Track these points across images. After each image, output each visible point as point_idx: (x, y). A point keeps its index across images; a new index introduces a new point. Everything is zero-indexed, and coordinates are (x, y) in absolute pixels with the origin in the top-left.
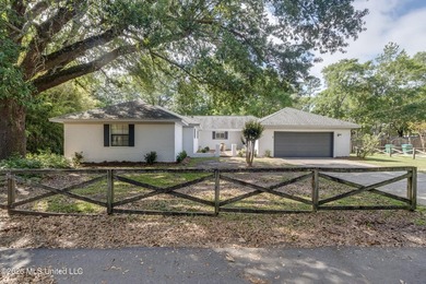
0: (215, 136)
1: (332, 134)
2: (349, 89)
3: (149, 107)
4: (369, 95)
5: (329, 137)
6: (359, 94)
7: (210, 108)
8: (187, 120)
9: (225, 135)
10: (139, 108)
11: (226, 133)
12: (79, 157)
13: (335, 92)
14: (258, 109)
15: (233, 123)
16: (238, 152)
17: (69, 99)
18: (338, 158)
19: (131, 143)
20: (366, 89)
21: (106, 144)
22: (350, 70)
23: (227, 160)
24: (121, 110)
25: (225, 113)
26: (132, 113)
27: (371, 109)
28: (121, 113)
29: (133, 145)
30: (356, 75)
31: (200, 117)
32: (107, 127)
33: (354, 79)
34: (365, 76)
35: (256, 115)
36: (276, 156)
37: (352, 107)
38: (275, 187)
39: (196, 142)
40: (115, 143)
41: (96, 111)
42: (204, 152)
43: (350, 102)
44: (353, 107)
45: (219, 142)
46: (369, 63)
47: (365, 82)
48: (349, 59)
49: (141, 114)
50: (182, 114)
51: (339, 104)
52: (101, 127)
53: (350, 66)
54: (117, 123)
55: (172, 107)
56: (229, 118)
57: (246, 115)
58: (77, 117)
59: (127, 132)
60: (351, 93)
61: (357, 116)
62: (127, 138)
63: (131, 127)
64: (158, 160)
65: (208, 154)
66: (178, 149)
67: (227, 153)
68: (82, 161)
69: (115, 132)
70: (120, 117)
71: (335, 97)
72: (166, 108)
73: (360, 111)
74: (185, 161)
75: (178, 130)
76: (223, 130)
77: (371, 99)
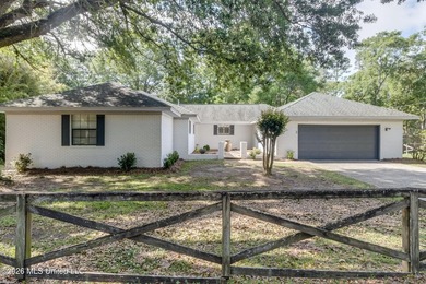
0: (217, 130)
1: (378, 127)
2: (389, 70)
3: (126, 91)
4: (414, 78)
5: (373, 133)
6: (403, 77)
7: (210, 95)
8: (179, 109)
9: (230, 130)
10: (112, 92)
11: (232, 127)
12: (25, 161)
13: (371, 74)
14: (274, 95)
15: (241, 114)
16: (248, 153)
17: (22, 82)
18: (386, 161)
19: (100, 141)
20: (411, 70)
21: (65, 142)
22: (391, 45)
23: (234, 164)
24: (88, 95)
25: (230, 101)
26: (102, 99)
27: (418, 95)
28: (87, 99)
29: (103, 144)
30: (399, 52)
31: (197, 106)
32: (66, 119)
33: (396, 57)
34: (410, 53)
35: (270, 103)
36: (301, 158)
37: (393, 93)
38: (336, 226)
39: (192, 139)
40: (77, 140)
41: (52, 97)
42: (202, 152)
43: (391, 86)
44: (395, 93)
45: (223, 139)
46: (416, 36)
47: (410, 61)
48: (389, 31)
49: (114, 99)
50: (175, 102)
51: (377, 89)
52: (58, 119)
53: (391, 41)
54: (81, 112)
55: (160, 93)
56: (236, 107)
57: (257, 103)
58: (24, 104)
59: (94, 125)
60: (392, 76)
61: (401, 104)
62: (94, 134)
63: (101, 119)
64: (138, 164)
65: (208, 156)
66: (167, 150)
67: (235, 154)
68: (30, 167)
69: (77, 125)
70: (85, 104)
71: (371, 80)
72: (153, 95)
73: (404, 98)
74: (176, 166)
75: (166, 122)
76: (227, 123)
77: (417, 83)
